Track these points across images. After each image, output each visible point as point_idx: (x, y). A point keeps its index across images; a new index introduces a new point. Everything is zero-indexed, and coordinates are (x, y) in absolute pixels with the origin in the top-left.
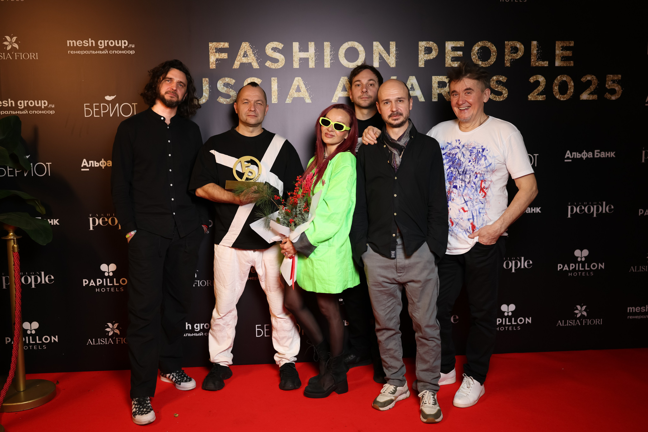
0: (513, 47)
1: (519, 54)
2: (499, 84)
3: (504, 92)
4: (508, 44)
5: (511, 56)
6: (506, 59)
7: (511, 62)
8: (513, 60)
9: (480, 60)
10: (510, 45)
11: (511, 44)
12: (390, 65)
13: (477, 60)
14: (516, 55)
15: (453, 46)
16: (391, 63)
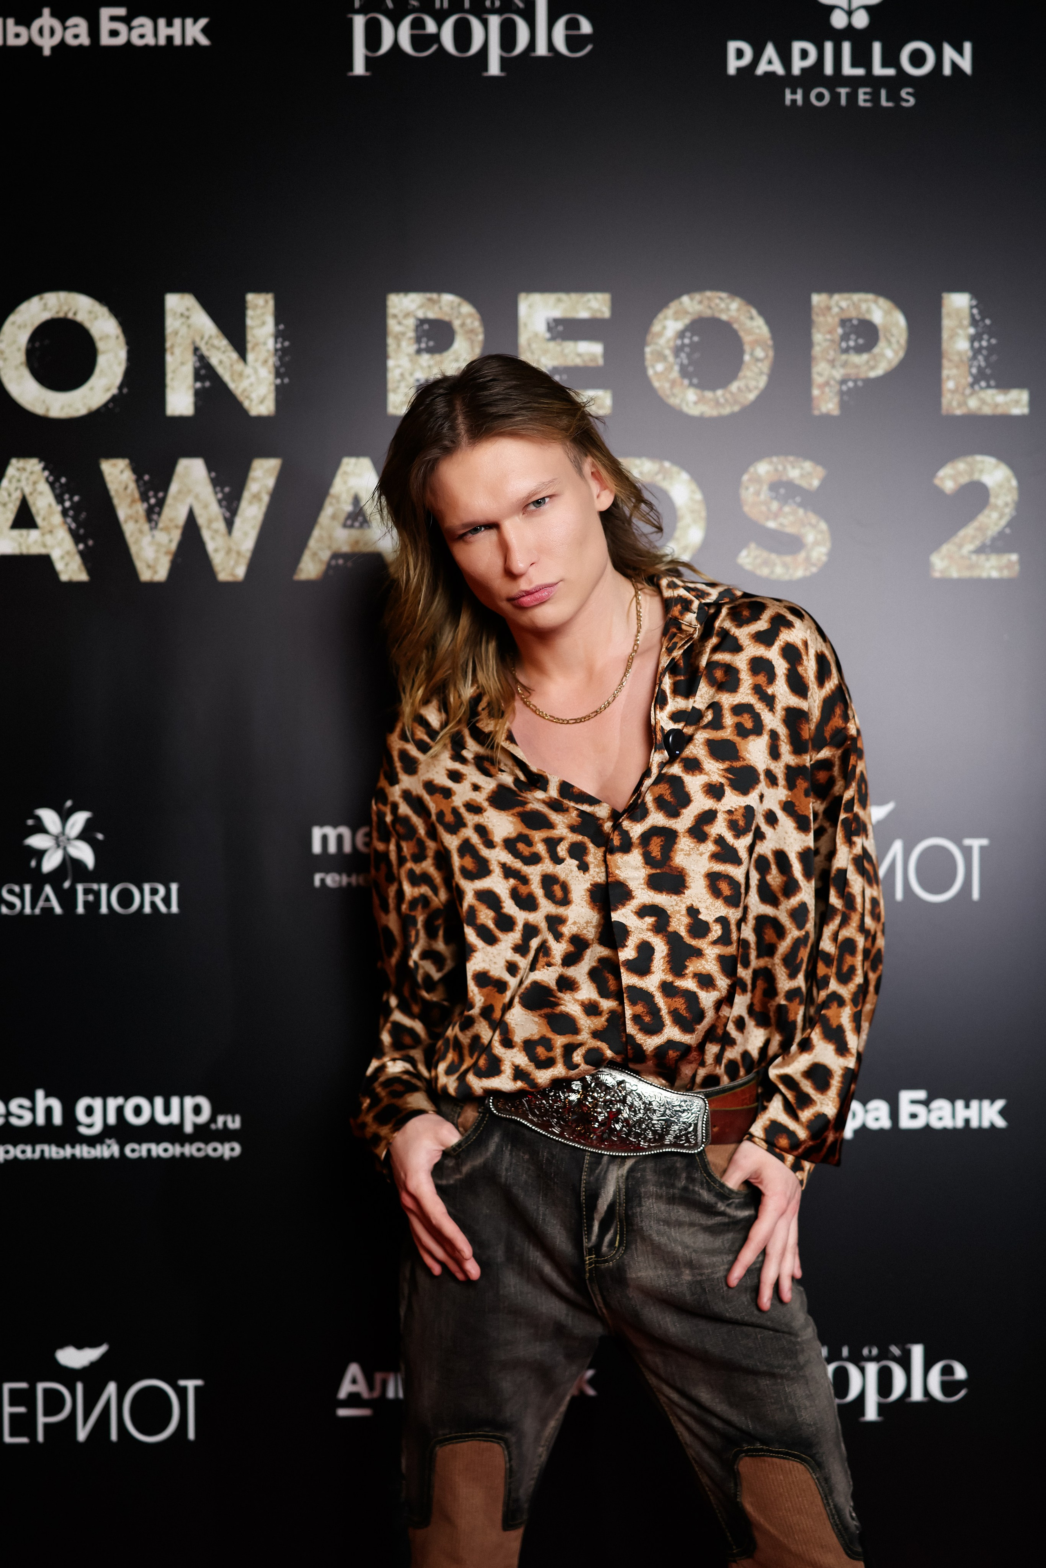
0: (850, 320)
1: (883, 355)
2: (784, 500)
3: (810, 537)
4: (829, 308)
5: (845, 365)
6: (818, 379)
7: (841, 393)
8: (855, 381)
9: (691, 385)
10: (837, 314)
11: (841, 309)
12: (246, 404)
13: (673, 383)
14: (868, 362)
15: (558, 314)
16: (254, 396)
